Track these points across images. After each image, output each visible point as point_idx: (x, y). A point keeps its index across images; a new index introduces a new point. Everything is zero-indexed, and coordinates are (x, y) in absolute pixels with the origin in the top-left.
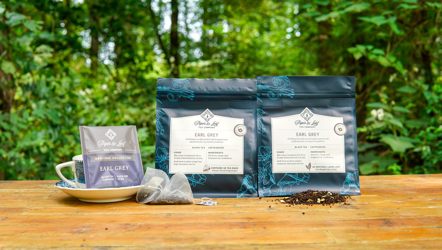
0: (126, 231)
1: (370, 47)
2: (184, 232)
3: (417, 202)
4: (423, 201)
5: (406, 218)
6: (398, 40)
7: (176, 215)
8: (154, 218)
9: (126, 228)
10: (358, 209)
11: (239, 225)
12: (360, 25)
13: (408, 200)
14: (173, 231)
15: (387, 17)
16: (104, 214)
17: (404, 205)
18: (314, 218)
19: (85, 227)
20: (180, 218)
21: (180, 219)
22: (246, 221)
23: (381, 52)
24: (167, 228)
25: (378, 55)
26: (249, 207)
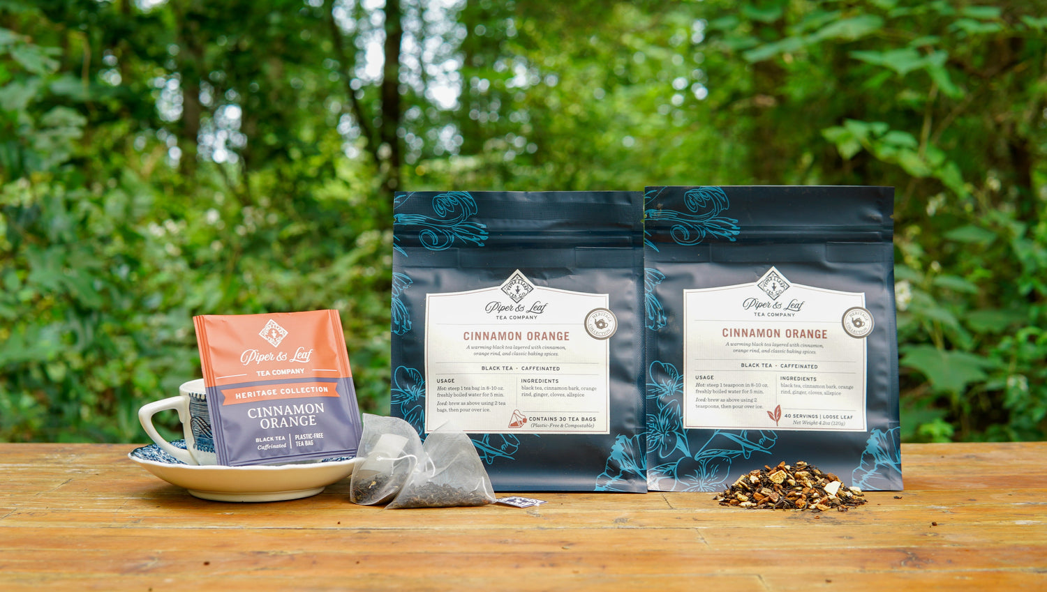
0: (257, 570)
1: (879, 128)
2: (400, 573)
3: (987, 509)
4: (1002, 507)
5: (959, 547)
6: (949, 110)
7: (382, 533)
8: (327, 539)
9: (256, 563)
10: (839, 523)
11: (540, 559)
12: (855, 71)
13: (966, 505)
14: (375, 572)
15: (922, 51)
16: (201, 527)
17: (954, 516)
18: (728, 545)
19: (152, 558)
20: (394, 541)
21: (393, 543)
22: (558, 549)
23: (905, 139)
24: (358, 563)
25: (898, 147)
26: (565, 515)
